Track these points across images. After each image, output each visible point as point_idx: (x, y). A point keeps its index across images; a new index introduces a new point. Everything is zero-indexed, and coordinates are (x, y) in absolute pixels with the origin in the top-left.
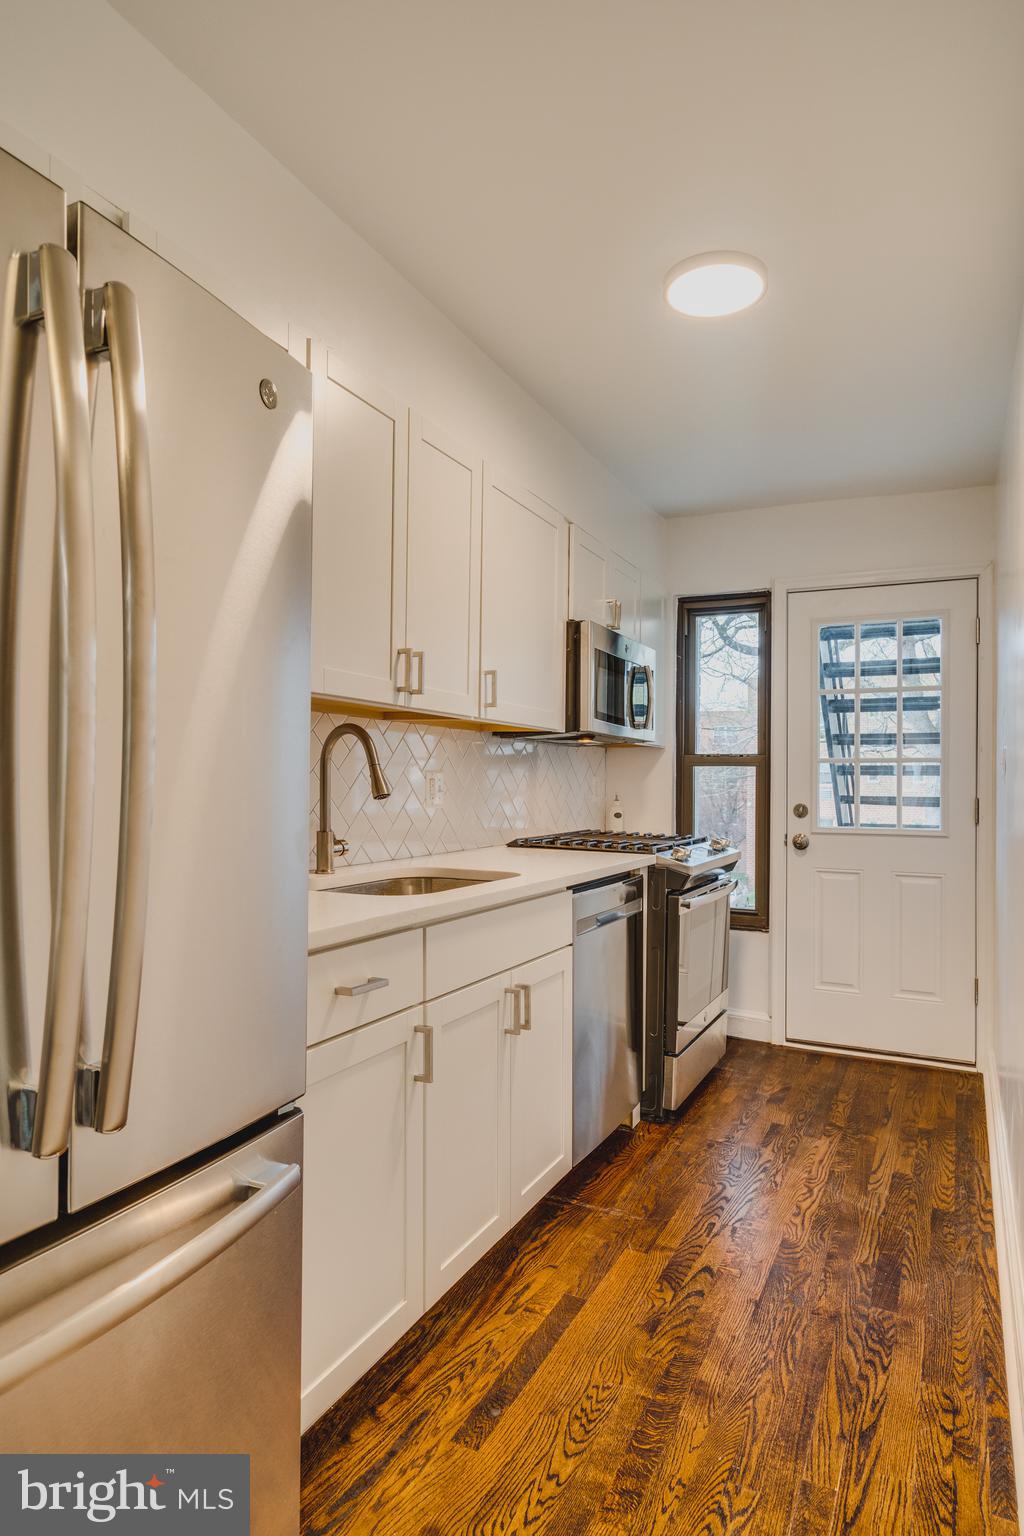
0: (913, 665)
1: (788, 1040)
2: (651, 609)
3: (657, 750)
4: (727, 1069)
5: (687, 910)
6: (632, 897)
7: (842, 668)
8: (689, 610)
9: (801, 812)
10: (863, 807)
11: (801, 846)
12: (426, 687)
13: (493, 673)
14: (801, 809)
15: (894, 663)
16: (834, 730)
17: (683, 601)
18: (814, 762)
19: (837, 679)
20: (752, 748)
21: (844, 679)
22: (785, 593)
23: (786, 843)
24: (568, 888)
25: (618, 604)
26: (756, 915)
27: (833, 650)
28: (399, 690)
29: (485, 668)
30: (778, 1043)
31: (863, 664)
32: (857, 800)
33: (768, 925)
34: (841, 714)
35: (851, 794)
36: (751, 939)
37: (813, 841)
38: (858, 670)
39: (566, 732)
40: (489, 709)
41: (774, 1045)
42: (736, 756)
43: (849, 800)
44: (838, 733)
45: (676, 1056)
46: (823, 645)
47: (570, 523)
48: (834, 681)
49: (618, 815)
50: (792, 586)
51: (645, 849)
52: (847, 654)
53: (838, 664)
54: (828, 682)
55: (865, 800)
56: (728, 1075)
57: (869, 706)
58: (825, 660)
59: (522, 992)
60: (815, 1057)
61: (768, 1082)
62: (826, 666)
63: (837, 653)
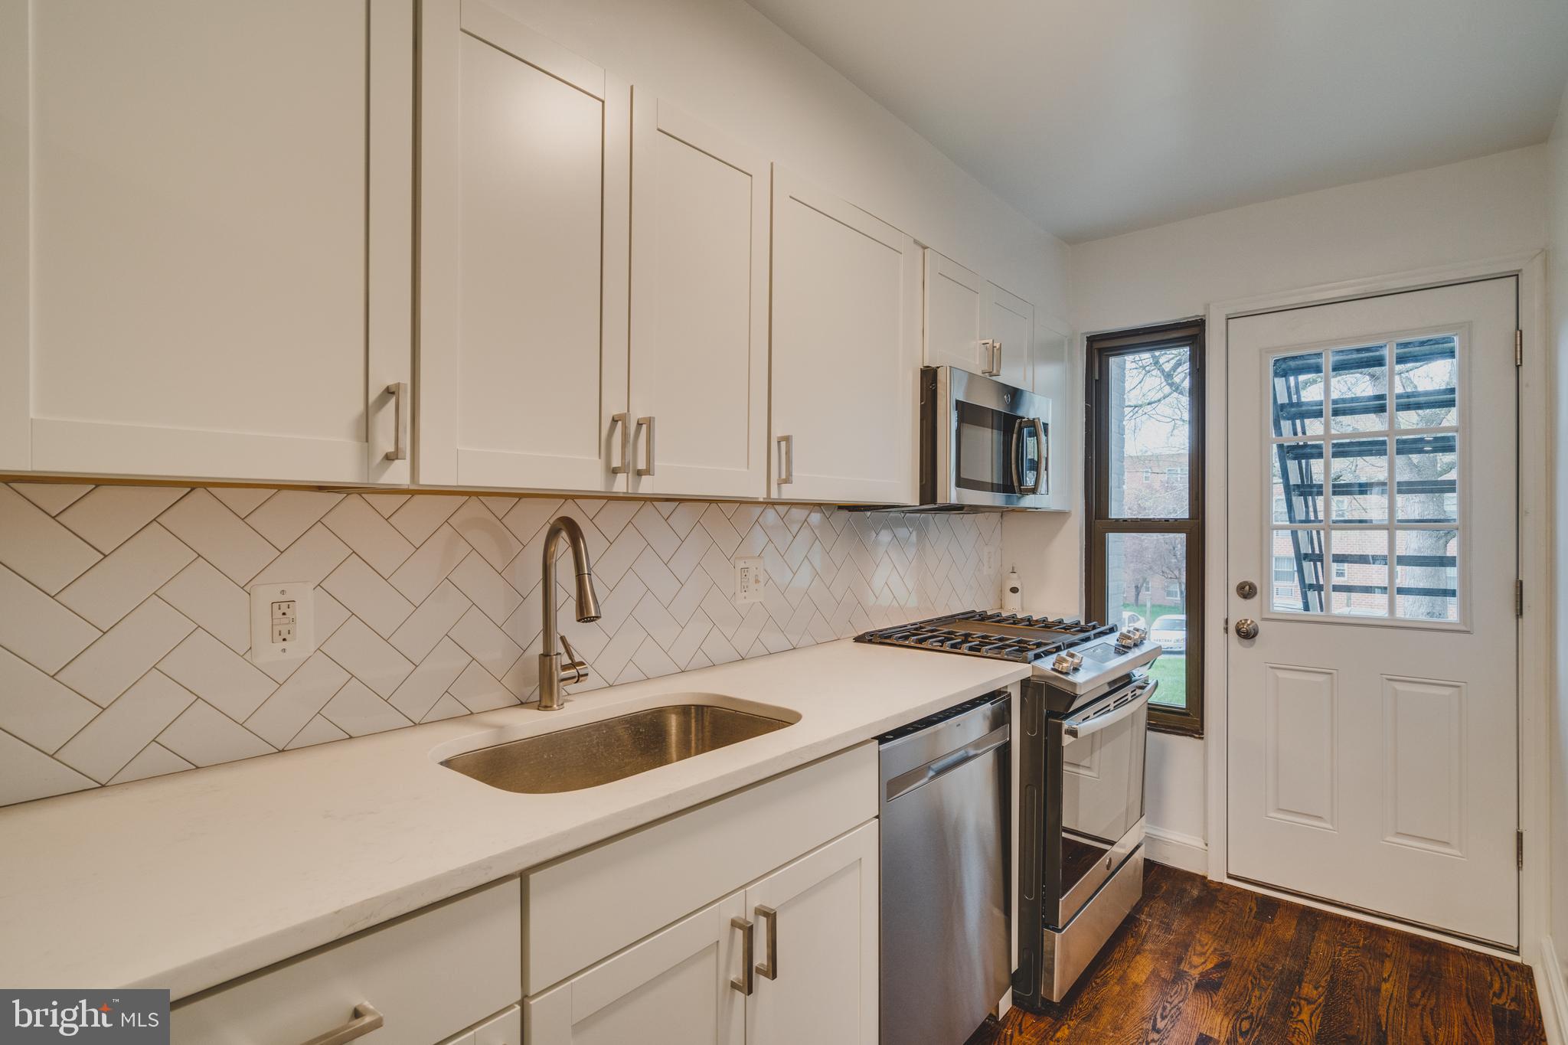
0: (1412, 400)
1: (1230, 876)
2: (1049, 352)
3: (1061, 515)
4: (1143, 917)
5: (1072, 739)
6: (1000, 720)
7: (1304, 408)
8: (1100, 351)
9: (1247, 591)
10: (1334, 595)
11: (1247, 634)
12: (658, 464)
13: (787, 439)
14: (1247, 588)
15: (1320, 403)
16: (1295, 479)
17: (1092, 340)
18: (1264, 531)
19: (1298, 422)
20: (1182, 511)
21: (1307, 421)
22: (1224, 318)
23: (1226, 630)
24: (875, 738)
25: (997, 345)
26: (1188, 715)
27: (1293, 390)
28: (615, 471)
29: (777, 433)
30: (1216, 879)
31: (1335, 402)
32: (1328, 558)
33: (1203, 730)
34: (1303, 461)
35: (1317, 551)
36: (1180, 745)
37: (1263, 627)
38: (1328, 409)
39: (921, 505)
40: (784, 486)
41: (1211, 882)
42: (1160, 520)
43: (1317, 558)
44: (1299, 482)
45: (1059, 931)
46: (1280, 382)
47: (925, 248)
48: (1294, 425)
49: (1014, 590)
50: (1231, 310)
51: (1020, 651)
52: (1312, 393)
53: (1299, 404)
54: (1286, 425)
55: (1340, 559)
56: (1144, 930)
57: (1342, 450)
58: (1283, 399)
59: (763, 920)
60: (1268, 907)
61: (1199, 948)
62: (1283, 406)
63: (1298, 392)
